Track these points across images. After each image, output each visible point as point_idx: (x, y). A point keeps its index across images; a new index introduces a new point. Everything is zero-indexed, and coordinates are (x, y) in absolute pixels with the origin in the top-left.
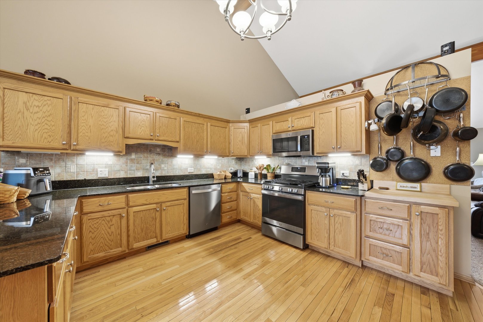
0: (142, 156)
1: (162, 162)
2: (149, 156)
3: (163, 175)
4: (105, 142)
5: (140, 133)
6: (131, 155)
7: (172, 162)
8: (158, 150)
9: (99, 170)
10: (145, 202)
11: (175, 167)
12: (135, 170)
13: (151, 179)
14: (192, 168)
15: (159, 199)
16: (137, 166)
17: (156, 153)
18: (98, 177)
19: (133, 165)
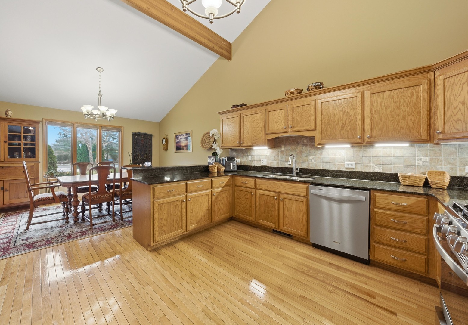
0: (290, 148)
1: (310, 154)
2: (296, 147)
3: (310, 168)
4: (255, 139)
5: (277, 128)
6: (281, 148)
7: (321, 154)
8: (305, 141)
9: (262, 159)
10: (267, 189)
11: (326, 160)
12: (284, 161)
13: (295, 171)
14: (352, 161)
15: (277, 189)
16: (286, 158)
17: (303, 145)
18: (261, 164)
19: (283, 156)
